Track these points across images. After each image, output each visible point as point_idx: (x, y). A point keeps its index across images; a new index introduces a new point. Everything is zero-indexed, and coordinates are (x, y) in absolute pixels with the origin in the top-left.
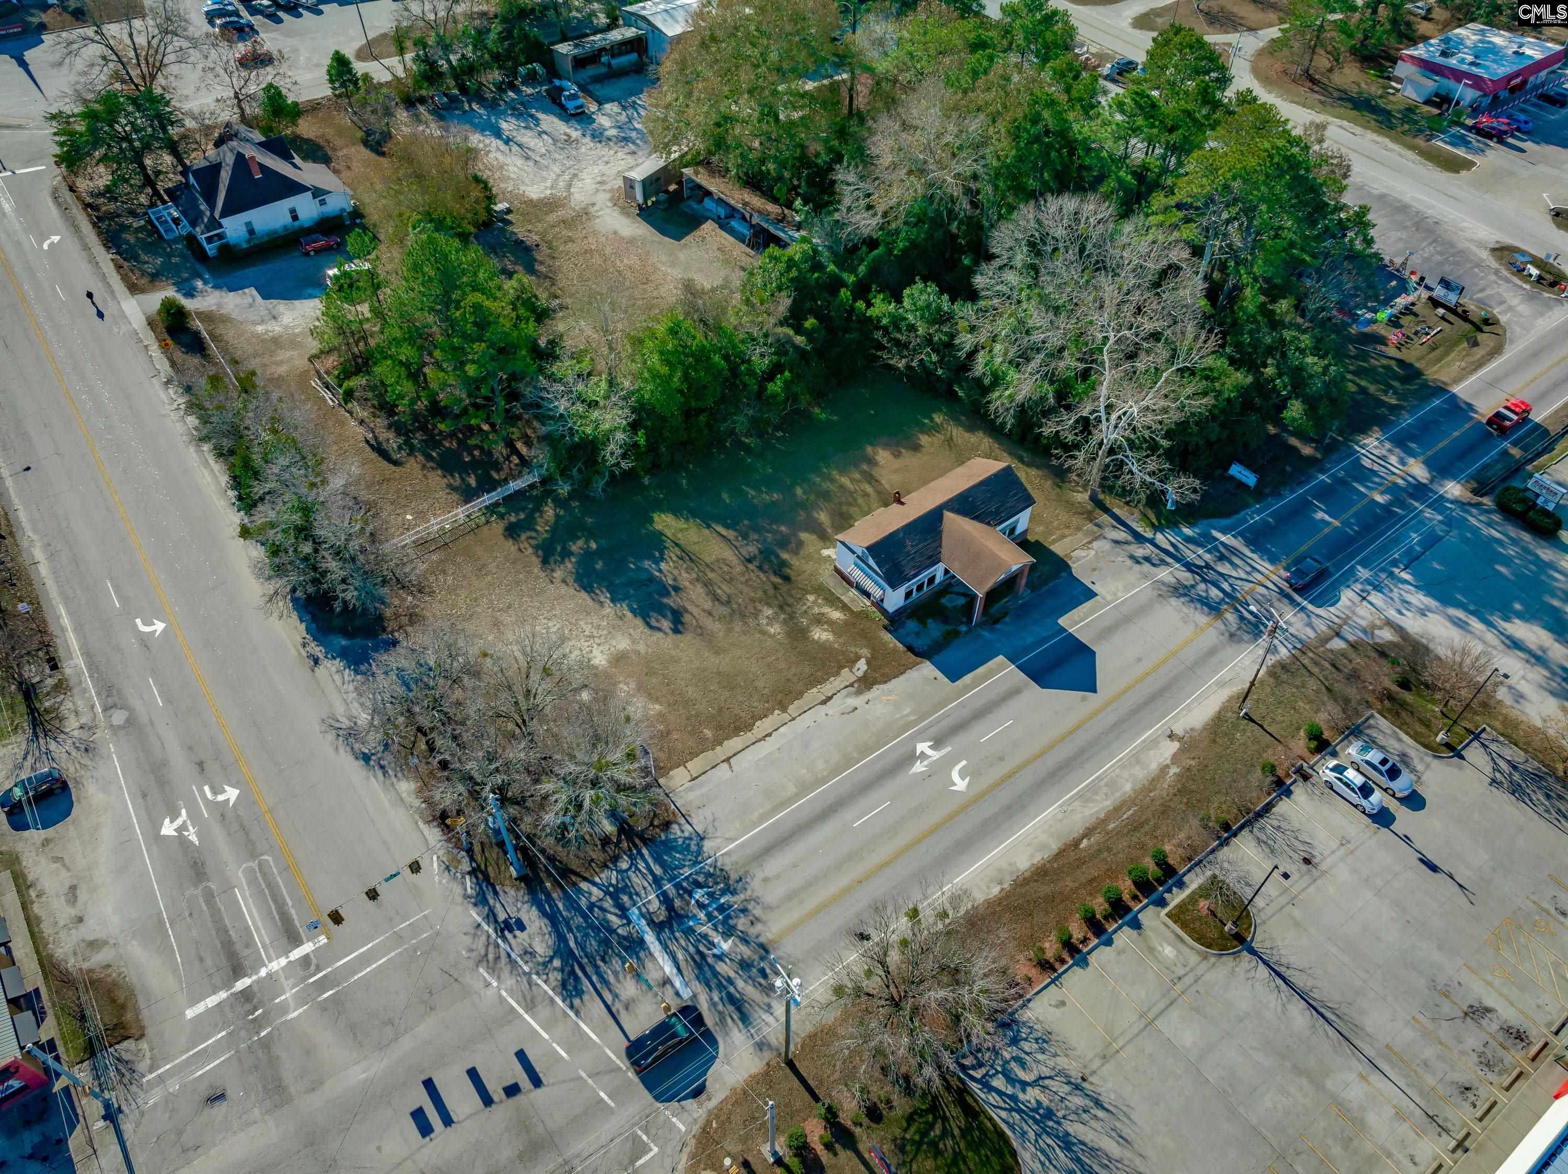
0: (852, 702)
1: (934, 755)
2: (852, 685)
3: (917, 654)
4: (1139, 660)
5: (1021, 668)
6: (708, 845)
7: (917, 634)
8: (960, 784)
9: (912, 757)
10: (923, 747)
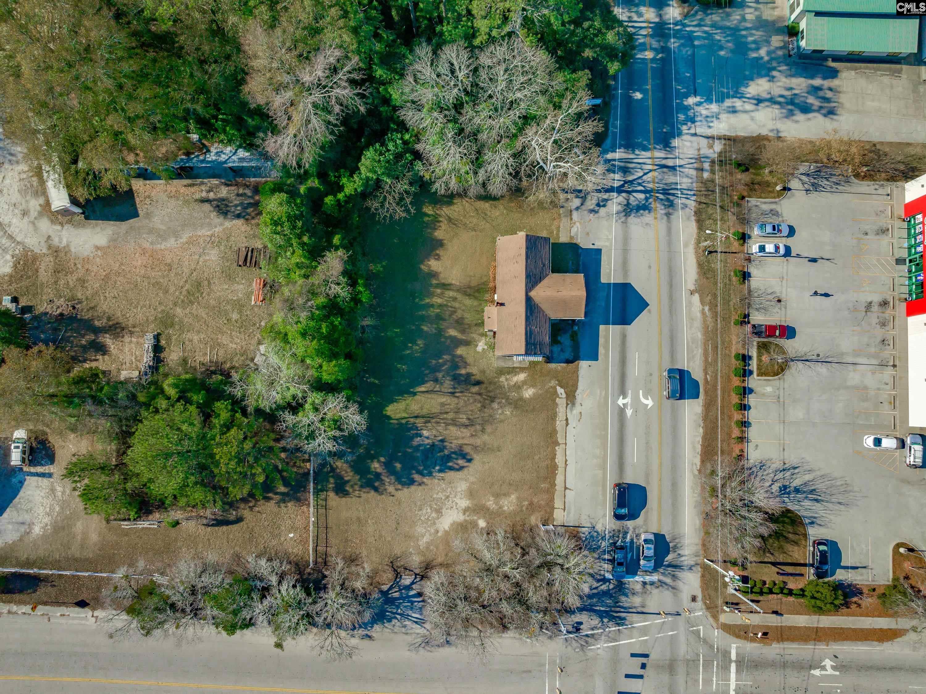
0: (576, 411)
1: (628, 400)
2: (567, 404)
3: (572, 362)
4: (650, 267)
5: (613, 324)
6: (599, 528)
7: (562, 350)
8: (649, 402)
9: (622, 411)
10: (621, 402)
